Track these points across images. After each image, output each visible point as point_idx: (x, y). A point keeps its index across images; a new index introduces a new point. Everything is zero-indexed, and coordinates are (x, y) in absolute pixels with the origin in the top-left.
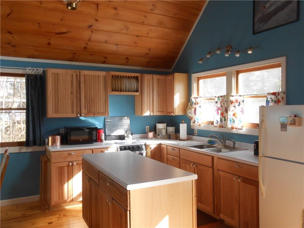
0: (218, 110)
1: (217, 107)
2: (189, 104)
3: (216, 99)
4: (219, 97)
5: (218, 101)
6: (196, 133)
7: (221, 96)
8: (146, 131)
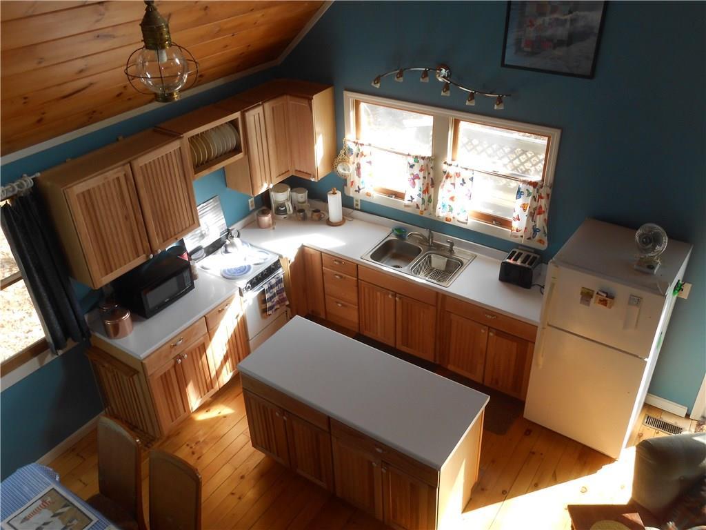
0: (413, 179)
1: (413, 174)
2: (342, 152)
3: (412, 161)
4: (416, 157)
5: (414, 165)
6: (357, 205)
7: (423, 158)
8: (249, 208)
